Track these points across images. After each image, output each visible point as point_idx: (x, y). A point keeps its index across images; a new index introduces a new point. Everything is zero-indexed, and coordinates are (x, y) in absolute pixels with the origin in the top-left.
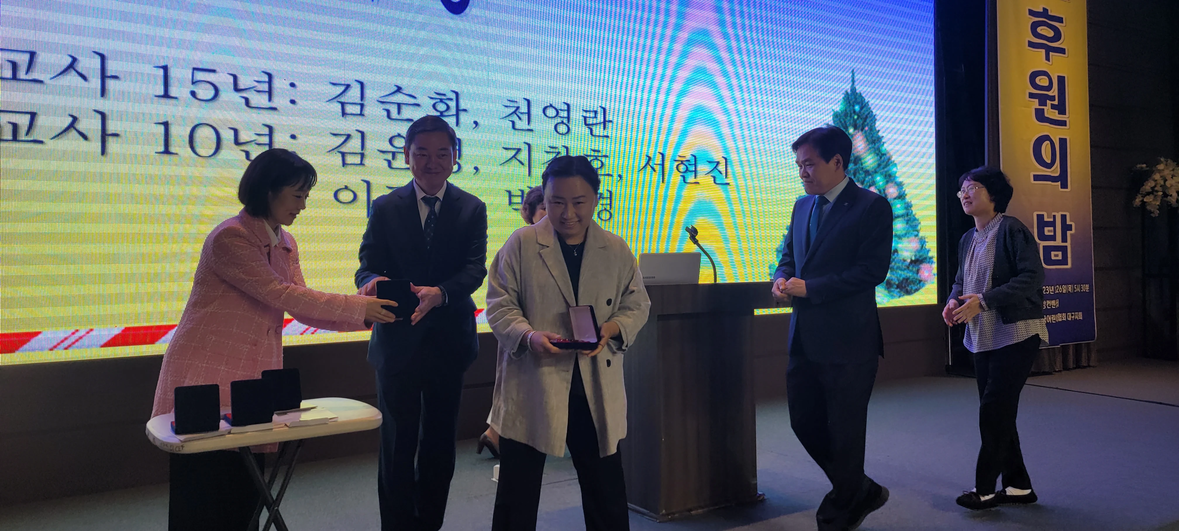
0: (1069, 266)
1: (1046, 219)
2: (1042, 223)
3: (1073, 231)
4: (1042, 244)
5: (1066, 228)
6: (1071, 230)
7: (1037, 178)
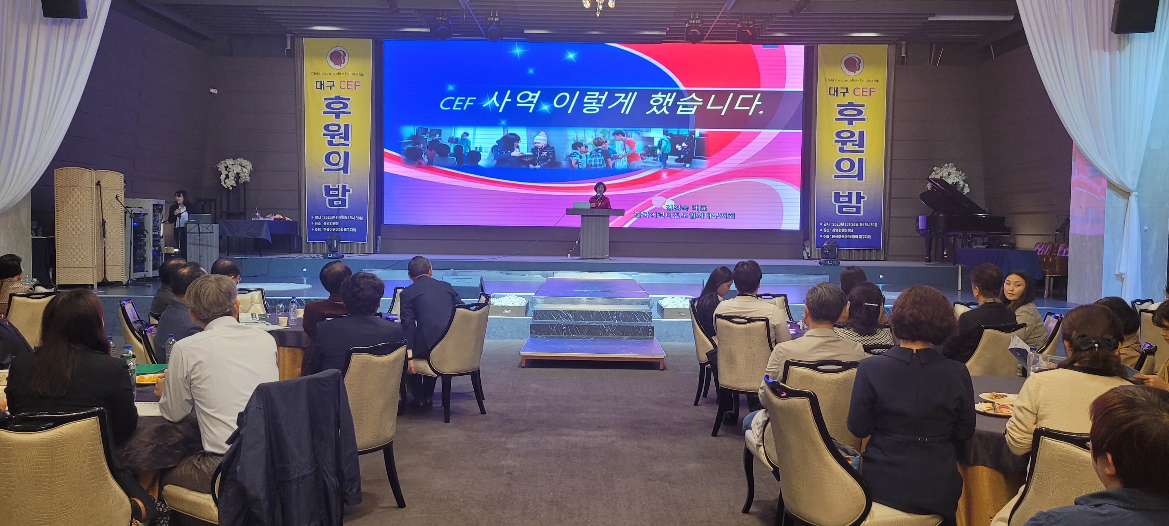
0: (862, 214)
1: (841, 194)
2: (837, 195)
3: (866, 199)
4: (837, 205)
5: (859, 197)
6: (864, 199)
7: (836, 177)
